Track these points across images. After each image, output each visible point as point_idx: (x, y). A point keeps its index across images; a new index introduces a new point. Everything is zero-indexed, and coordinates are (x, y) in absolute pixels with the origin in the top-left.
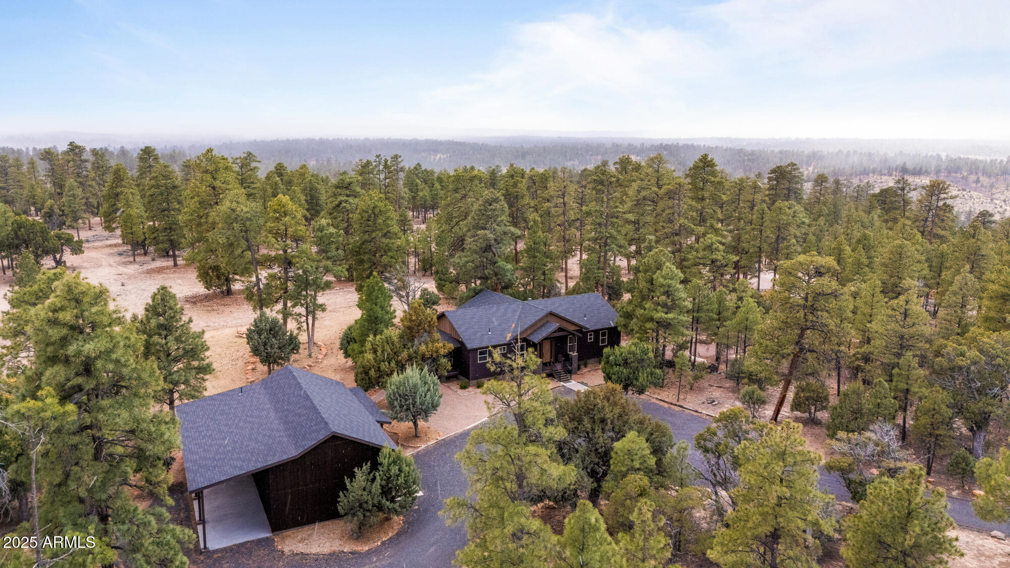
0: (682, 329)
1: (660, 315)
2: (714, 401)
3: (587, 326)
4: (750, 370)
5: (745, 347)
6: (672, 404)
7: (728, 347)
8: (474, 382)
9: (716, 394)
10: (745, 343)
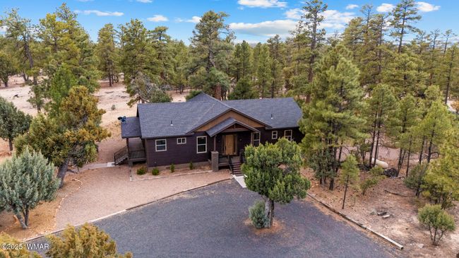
0: (354, 130)
1: (330, 113)
2: (385, 213)
3: (271, 125)
4: (434, 181)
5: (430, 154)
6: (334, 211)
7: (410, 152)
8: (152, 169)
9: (391, 202)
10: (430, 149)
